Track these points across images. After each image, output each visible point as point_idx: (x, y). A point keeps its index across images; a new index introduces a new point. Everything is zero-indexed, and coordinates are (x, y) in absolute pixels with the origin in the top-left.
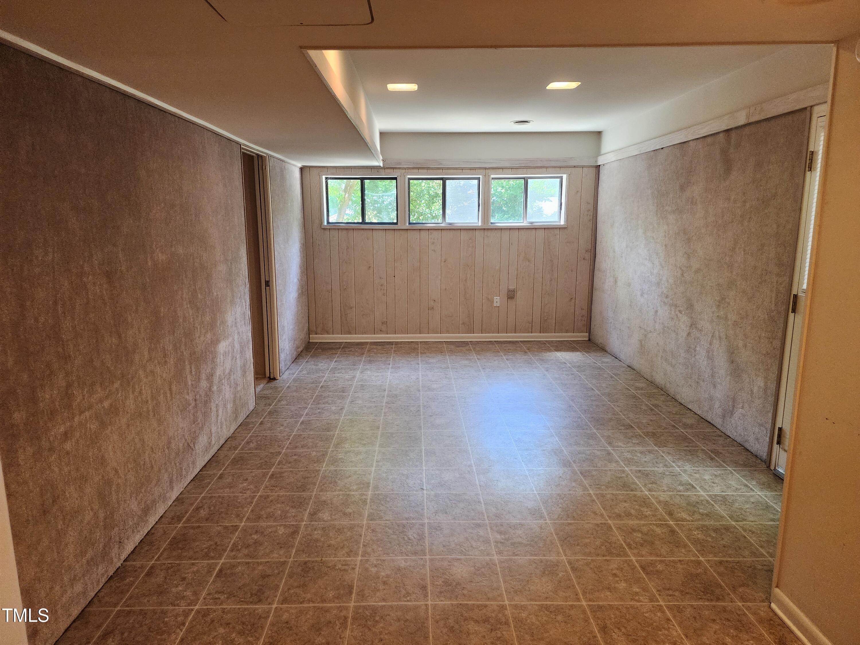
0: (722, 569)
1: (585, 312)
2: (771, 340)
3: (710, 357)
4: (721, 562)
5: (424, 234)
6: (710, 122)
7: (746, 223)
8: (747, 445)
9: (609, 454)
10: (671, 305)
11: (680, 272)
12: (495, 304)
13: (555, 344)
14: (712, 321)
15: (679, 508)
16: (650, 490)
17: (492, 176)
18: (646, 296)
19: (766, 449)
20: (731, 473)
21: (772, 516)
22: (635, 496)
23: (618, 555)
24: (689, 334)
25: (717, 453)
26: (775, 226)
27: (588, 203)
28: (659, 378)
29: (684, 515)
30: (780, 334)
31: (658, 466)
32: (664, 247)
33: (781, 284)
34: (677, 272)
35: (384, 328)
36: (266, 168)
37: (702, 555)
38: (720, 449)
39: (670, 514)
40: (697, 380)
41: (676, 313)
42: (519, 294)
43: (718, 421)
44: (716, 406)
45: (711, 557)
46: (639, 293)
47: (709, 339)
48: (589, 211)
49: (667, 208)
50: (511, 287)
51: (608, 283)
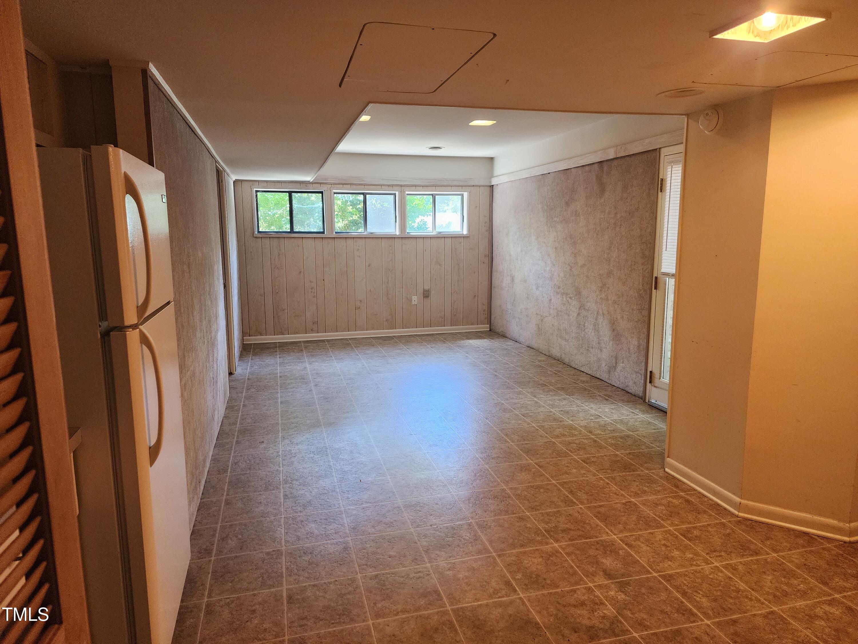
0: (631, 456)
1: (486, 307)
2: (641, 311)
3: (596, 330)
4: (630, 453)
5: (349, 241)
6: (587, 155)
7: (618, 229)
8: (627, 389)
9: (537, 402)
10: (563, 294)
11: (569, 268)
12: (413, 303)
13: (465, 335)
14: (596, 302)
15: (595, 428)
16: (572, 421)
17: (407, 192)
18: (541, 289)
19: (642, 389)
20: (622, 406)
21: (653, 427)
22: (564, 424)
23: (566, 456)
24: (579, 314)
25: (609, 396)
26: (639, 230)
27: (485, 216)
28: (556, 352)
29: (599, 432)
30: (647, 306)
31: (573, 406)
32: (554, 250)
33: (645, 271)
34: (566, 268)
35: (315, 327)
36: (222, 182)
37: (617, 451)
38: (610, 394)
39: (590, 432)
40: (587, 348)
41: (568, 299)
42: (433, 293)
43: (604, 376)
44: (603, 365)
45: (623, 451)
46: (534, 287)
47: (595, 316)
48: (486, 222)
49: (555, 219)
50: (427, 288)
51: (506, 282)
